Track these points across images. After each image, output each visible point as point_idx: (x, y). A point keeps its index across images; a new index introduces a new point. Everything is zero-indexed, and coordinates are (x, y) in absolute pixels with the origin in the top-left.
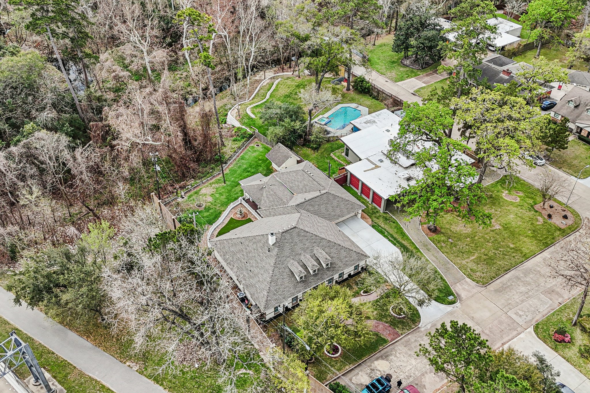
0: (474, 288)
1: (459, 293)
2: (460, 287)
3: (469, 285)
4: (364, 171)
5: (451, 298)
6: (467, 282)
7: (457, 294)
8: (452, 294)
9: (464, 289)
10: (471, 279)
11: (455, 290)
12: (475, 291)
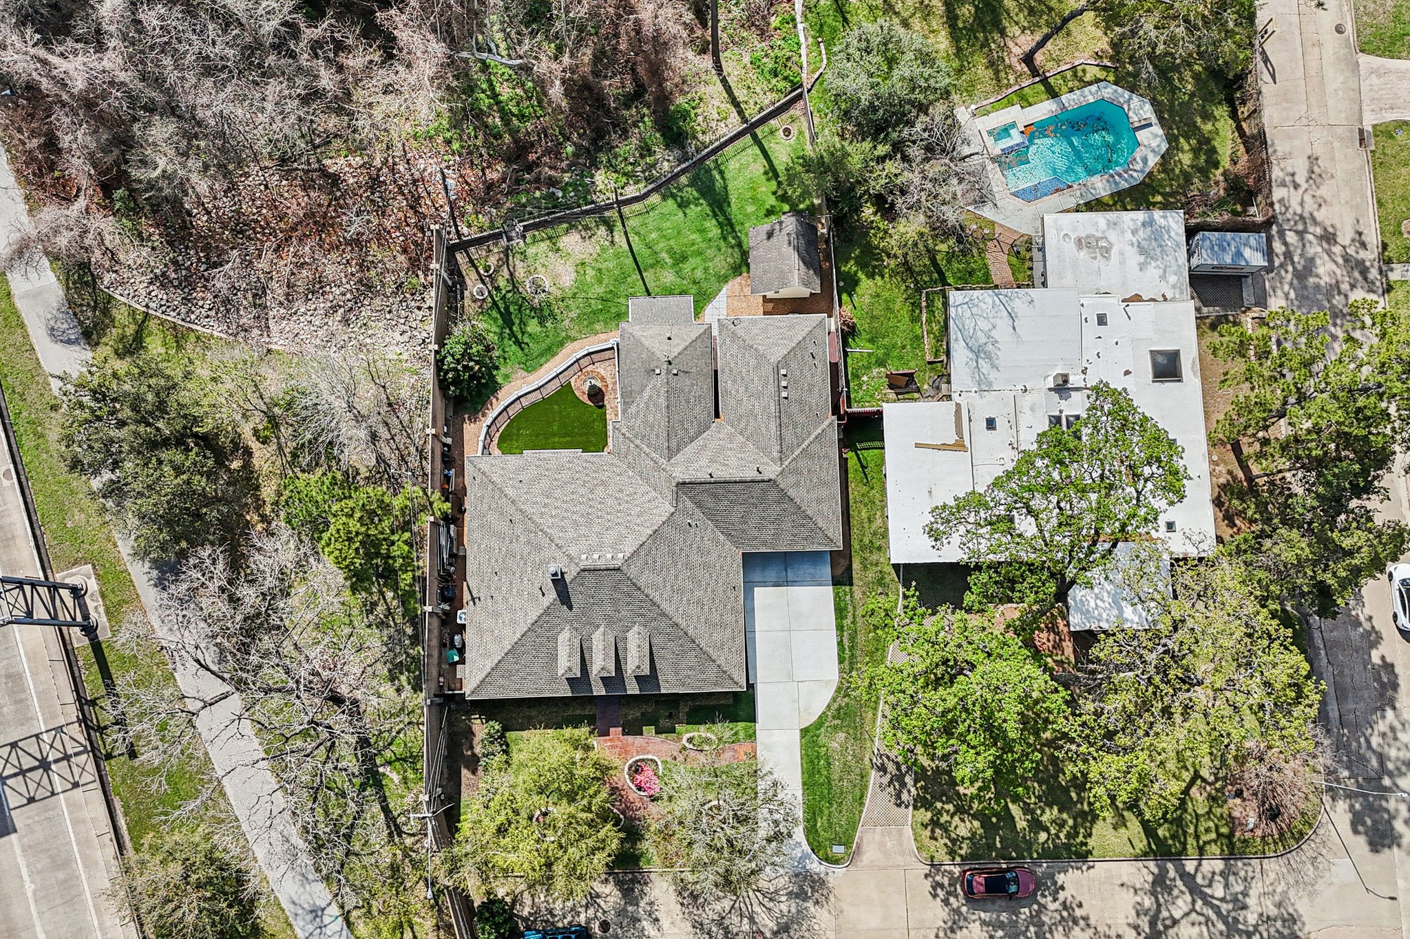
0: (902, 854)
1: (865, 847)
2: (877, 837)
3: (900, 843)
4: (918, 446)
5: (839, 850)
6: (900, 833)
7: (858, 847)
8: (847, 843)
9: (881, 844)
10: (915, 834)
11: (861, 838)
12: (899, 860)
